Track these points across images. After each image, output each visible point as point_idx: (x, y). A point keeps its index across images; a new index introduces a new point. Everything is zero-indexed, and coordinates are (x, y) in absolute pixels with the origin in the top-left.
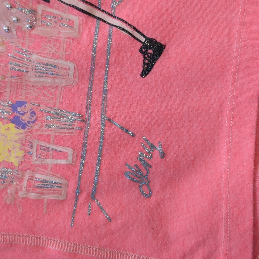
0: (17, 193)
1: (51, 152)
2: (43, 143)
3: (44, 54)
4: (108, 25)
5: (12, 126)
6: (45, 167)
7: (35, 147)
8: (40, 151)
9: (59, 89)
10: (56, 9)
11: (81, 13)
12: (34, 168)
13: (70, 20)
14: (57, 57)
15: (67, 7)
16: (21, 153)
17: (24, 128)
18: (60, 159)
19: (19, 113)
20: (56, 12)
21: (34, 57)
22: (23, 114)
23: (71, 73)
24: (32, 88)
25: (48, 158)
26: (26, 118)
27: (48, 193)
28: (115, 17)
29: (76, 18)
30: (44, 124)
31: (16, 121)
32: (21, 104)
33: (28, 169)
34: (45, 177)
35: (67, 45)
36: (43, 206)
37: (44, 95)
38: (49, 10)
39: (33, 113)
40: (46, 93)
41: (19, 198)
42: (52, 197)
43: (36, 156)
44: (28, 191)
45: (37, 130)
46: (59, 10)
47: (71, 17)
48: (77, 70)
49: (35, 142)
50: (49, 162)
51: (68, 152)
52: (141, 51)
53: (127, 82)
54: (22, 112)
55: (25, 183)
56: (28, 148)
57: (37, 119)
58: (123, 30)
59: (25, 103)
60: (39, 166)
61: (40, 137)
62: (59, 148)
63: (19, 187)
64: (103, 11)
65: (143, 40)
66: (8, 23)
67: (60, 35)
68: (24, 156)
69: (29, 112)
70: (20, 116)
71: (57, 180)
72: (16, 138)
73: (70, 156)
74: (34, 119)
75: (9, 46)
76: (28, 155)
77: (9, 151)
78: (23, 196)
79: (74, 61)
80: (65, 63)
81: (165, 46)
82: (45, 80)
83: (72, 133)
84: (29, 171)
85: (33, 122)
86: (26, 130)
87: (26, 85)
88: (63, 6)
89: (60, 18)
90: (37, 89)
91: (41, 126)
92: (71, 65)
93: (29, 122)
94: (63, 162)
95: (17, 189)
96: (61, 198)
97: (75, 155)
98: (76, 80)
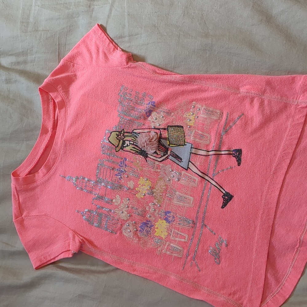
0: (162, 251)
1: (179, 235)
2: (176, 231)
3: (182, 192)
4: (210, 184)
5: (164, 221)
6: (175, 241)
7: (172, 232)
8: (174, 234)
9: (185, 208)
10: (189, 174)
11: (199, 177)
12: (171, 241)
13: (194, 179)
14: (187, 194)
15: (194, 173)
16: (166, 234)
17: (169, 223)
18: (182, 239)
19: (168, 216)
20: (189, 175)
21: (177, 193)
22: (169, 217)
23: (192, 202)
24: (174, 206)
25: (177, 238)
26: (170, 219)
27: (175, 253)
28: (213, 180)
29: (197, 179)
30: (178, 223)
31: (166, 219)
32: (169, 212)
33: (168, 241)
34: (174, 246)
35: (191, 190)
36: (172, 258)
37: (179, 210)
38: (187, 174)
39: (174, 217)
40: (180, 209)
41: (162, 253)
42: (176, 255)
43: (173, 236)
44: (167, 251)
45: (174, 225)
46: (191, 174)
47: (195, 178)
48: (194, 200)
49: (173, 230)
50: (177, 239)
51: (186, 236)
52: (222, 197)
53: (215, 209)
54: (169, 216)
55: (166, 247)
56: (169, 232)
57: (175, 220)
58: (216, 187)
59: (171, 212)
60: (173, 240)
61: (175, 228)
62: (182, 234)
63: (163, 248)
64: (209, 177)
65: (224, 192)
66: (169, 177)
67: (189, 185)
68: (168, 235)
69: (172, 217)
70: (168, 218)
71: (180, 248)
72: (166, 227)
73: (186, 239)
74: (174, 220)
75: (168, 187)
76: (169, 235)
77: (162, 232)
78: (164, 253)
79: (193, 197)
80: (190, 197)
81: (233, 196)
82: (180, 203)
83: (189, 228)
84: (168, 242)
85: (173, 221)
86: (170, 224)
87: (172, 204)
88: (193, 173)
89: (190, 178)
90: (176, 207)
91: (176, 224)
92: (192, 198)
93: (171, 221)
94: (183, 240)
95: (162, 249)
96: (180, 256)
97: (189, 238)
98: (193, 205)
